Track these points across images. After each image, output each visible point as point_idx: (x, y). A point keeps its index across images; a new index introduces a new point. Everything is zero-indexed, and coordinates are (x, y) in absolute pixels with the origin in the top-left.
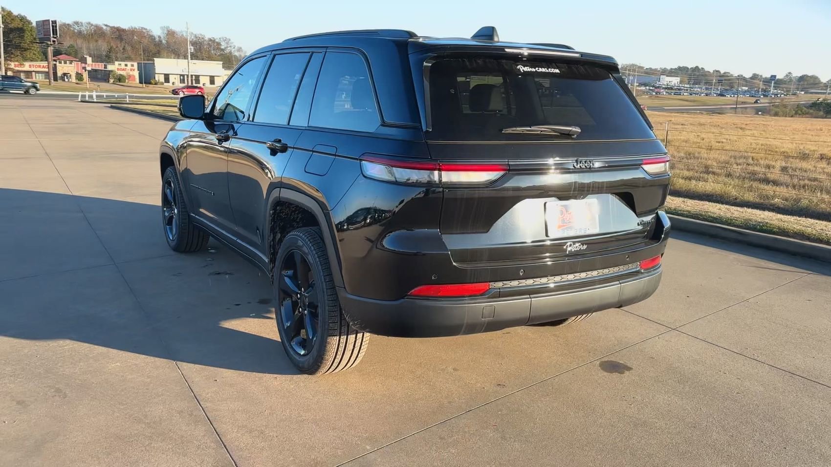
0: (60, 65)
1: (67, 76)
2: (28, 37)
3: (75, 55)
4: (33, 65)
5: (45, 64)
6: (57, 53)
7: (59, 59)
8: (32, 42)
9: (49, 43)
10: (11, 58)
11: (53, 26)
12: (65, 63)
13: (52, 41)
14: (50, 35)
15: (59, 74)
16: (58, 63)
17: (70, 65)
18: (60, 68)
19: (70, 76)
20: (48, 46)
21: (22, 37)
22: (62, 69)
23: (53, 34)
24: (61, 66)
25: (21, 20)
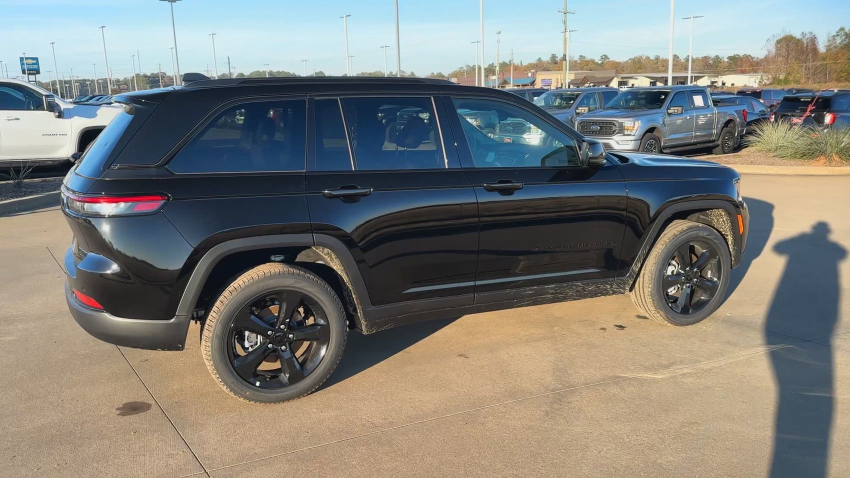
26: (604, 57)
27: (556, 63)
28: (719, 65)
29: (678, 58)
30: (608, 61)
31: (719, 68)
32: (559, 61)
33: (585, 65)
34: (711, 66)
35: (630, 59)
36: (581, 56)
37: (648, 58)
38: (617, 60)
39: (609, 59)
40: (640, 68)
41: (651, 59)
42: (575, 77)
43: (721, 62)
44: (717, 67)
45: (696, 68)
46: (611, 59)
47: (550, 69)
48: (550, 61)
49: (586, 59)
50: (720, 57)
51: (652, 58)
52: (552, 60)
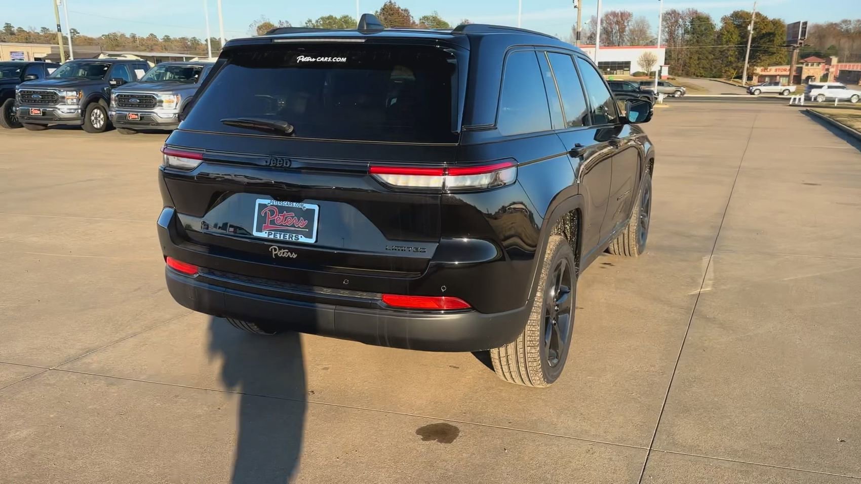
0: (806, 67)
1: (812, 79)
2: (778, 40)
3: (823, 56)
4: (779, 69)
5: (788, 67)
6: (804, 56)
7: (806, 62)
8: (781, 46)
9: (795, 45)
10: (758, 63)
11: (803, 28)
12: (812, 65)
13: (798, 44)
14: (798, 37)
15: (804, 77)
16: (804, 66)
17: (818, 67)
18: (806, 71)
19: (815, 79)
20: (795, 48)
21: (771, 41)
22: (807, 71)
23: (802, 36)
24: (806, 69)
25: (774, 25)
26: (72, 31)
27: (12, 34)
28: (198, 47)
29: (156, 37)
30: (78, 36)
31: (197, 50)
32: (15, 31)
33: (51, 38)
34: (190, 47)
35: (103, 36)
36: (44, 28)
37: (123, 35)
38: (89, 36)
39: (78, 33)
40: (117, 46)
41: (126, 36)
42: (52, 51)
43: (199, 44)
44: (196, 49)
45: (175, 49)
46: (81, 34)
47: (6, 40)
48: (4, 31)
49: (51, 32)
50: (197, 39)
51: (128, 36)
52: (6, 30)
